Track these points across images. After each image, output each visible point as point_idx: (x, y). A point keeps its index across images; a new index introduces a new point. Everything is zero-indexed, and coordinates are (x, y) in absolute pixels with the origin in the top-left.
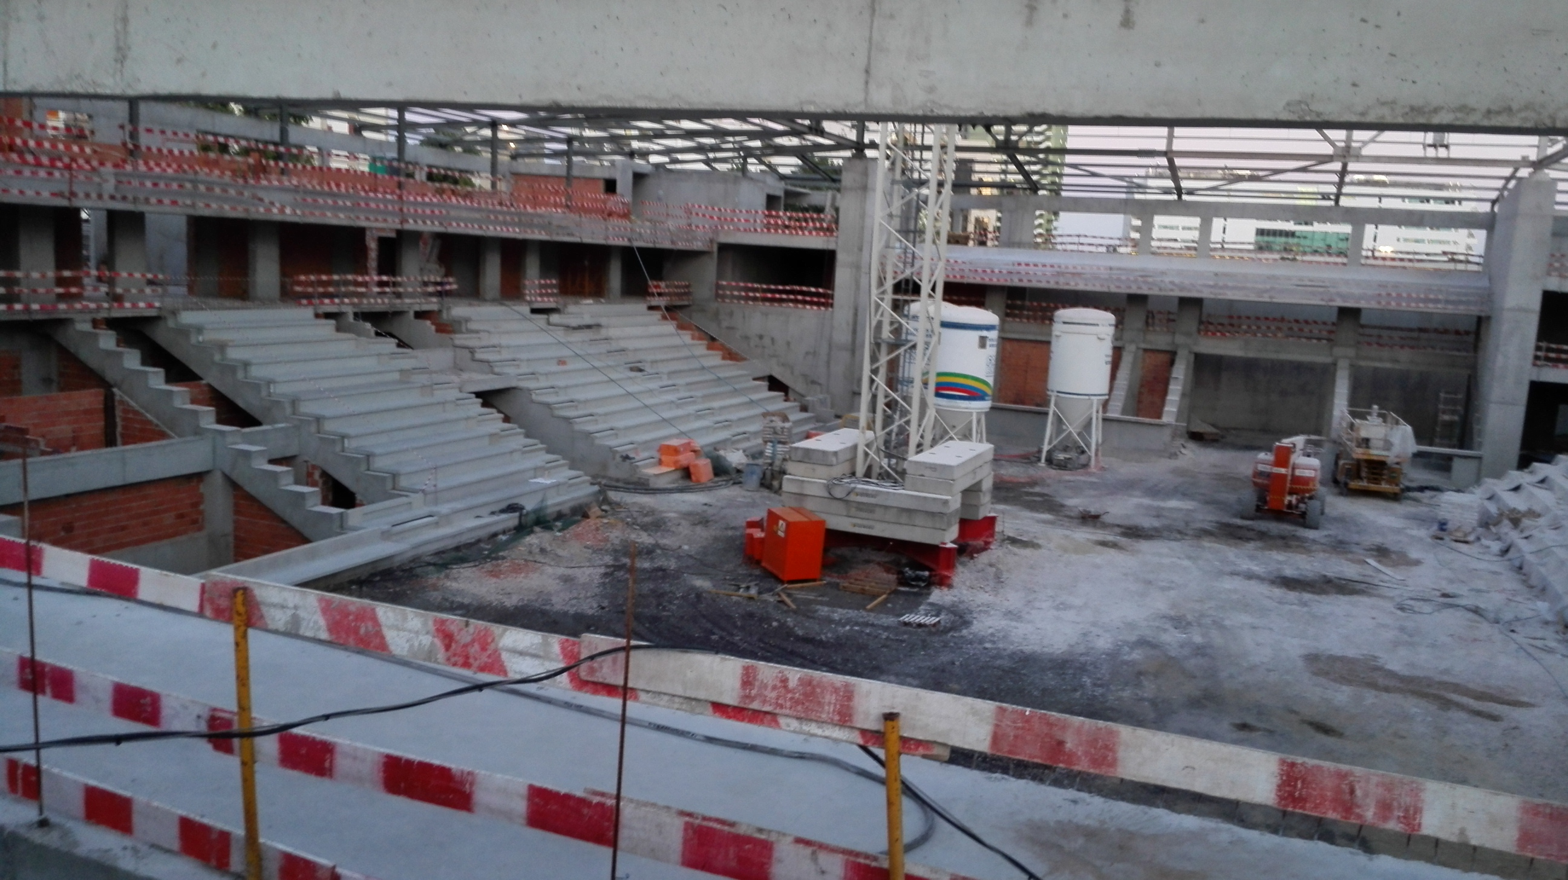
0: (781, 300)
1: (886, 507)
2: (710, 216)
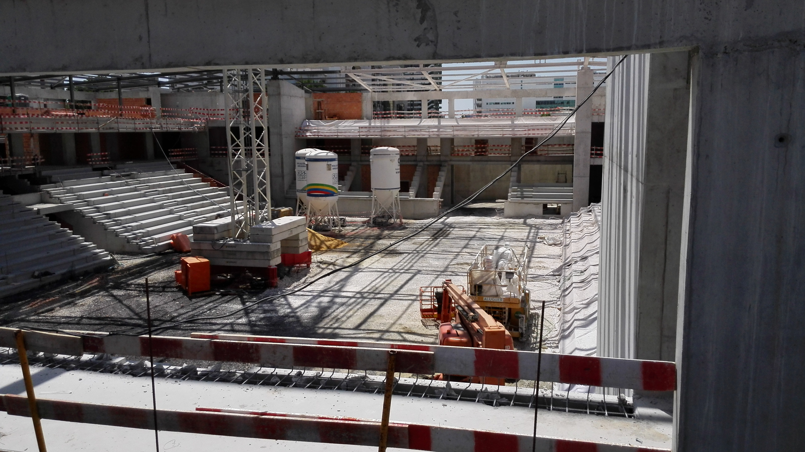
1: (241, 252)
2: (203, 114)
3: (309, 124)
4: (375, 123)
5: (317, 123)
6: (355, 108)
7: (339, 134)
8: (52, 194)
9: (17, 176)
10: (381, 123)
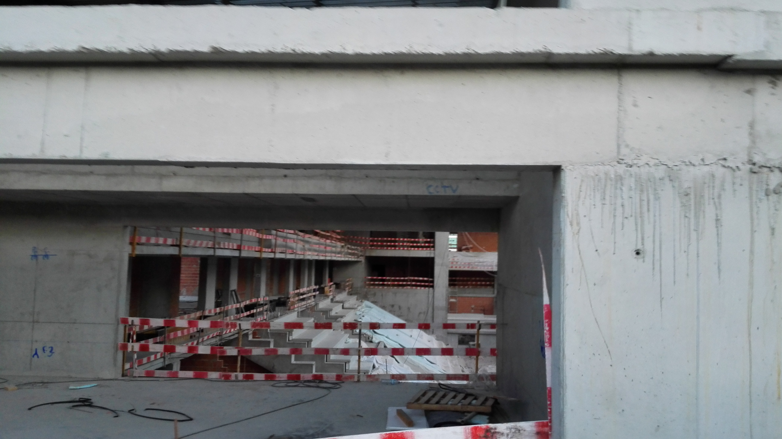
0: (403, 286)
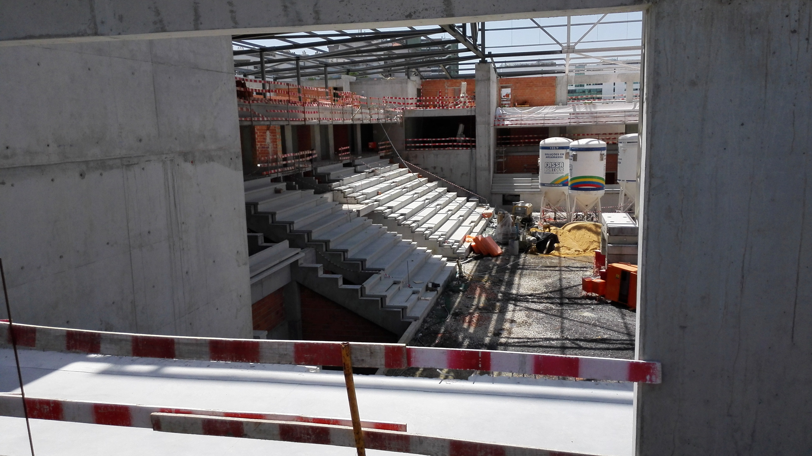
2: (398, 103)
3: (502, 111)
4: (579, 109)
5: (512, 111)
6: (548, 93)
7: (546, 122)
8: (346, 193)
9: (302, 173)
10: (586, 108)
